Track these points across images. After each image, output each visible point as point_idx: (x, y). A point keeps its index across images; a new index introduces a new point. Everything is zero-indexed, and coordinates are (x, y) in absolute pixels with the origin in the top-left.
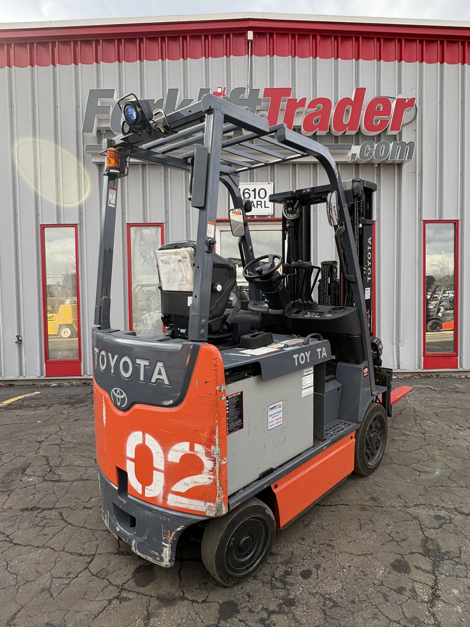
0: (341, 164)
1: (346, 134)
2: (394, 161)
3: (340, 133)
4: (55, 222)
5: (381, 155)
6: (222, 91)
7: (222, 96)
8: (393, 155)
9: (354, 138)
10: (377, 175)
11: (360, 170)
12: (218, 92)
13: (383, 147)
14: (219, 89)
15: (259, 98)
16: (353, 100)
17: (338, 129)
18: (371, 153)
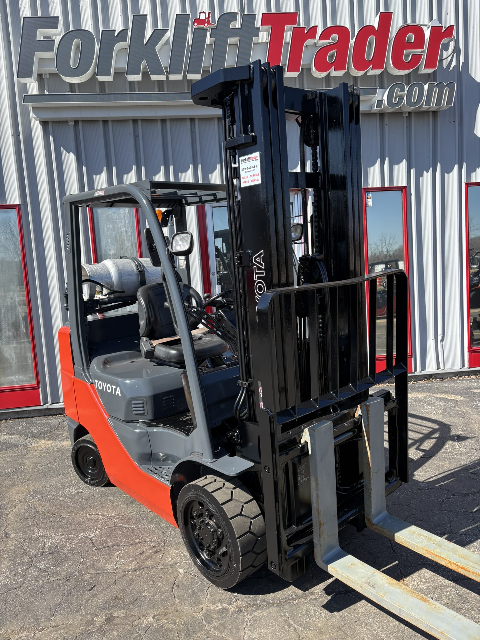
0: (362, 114)
1: (368, 74)
2: (430, 108)
3: (361, 73)
5: (414, 100)
6: (206, 18)
7: (206, 25)
8: (428, 102)
9: (377, 79)
10: (407, 127)
11: (386, 121)
12: (200, 18)
13: (416, 89)
14: (201, 14)
15: (255, 27)
16: (377, 29)
17: (358, 68)
18: (401, 99)
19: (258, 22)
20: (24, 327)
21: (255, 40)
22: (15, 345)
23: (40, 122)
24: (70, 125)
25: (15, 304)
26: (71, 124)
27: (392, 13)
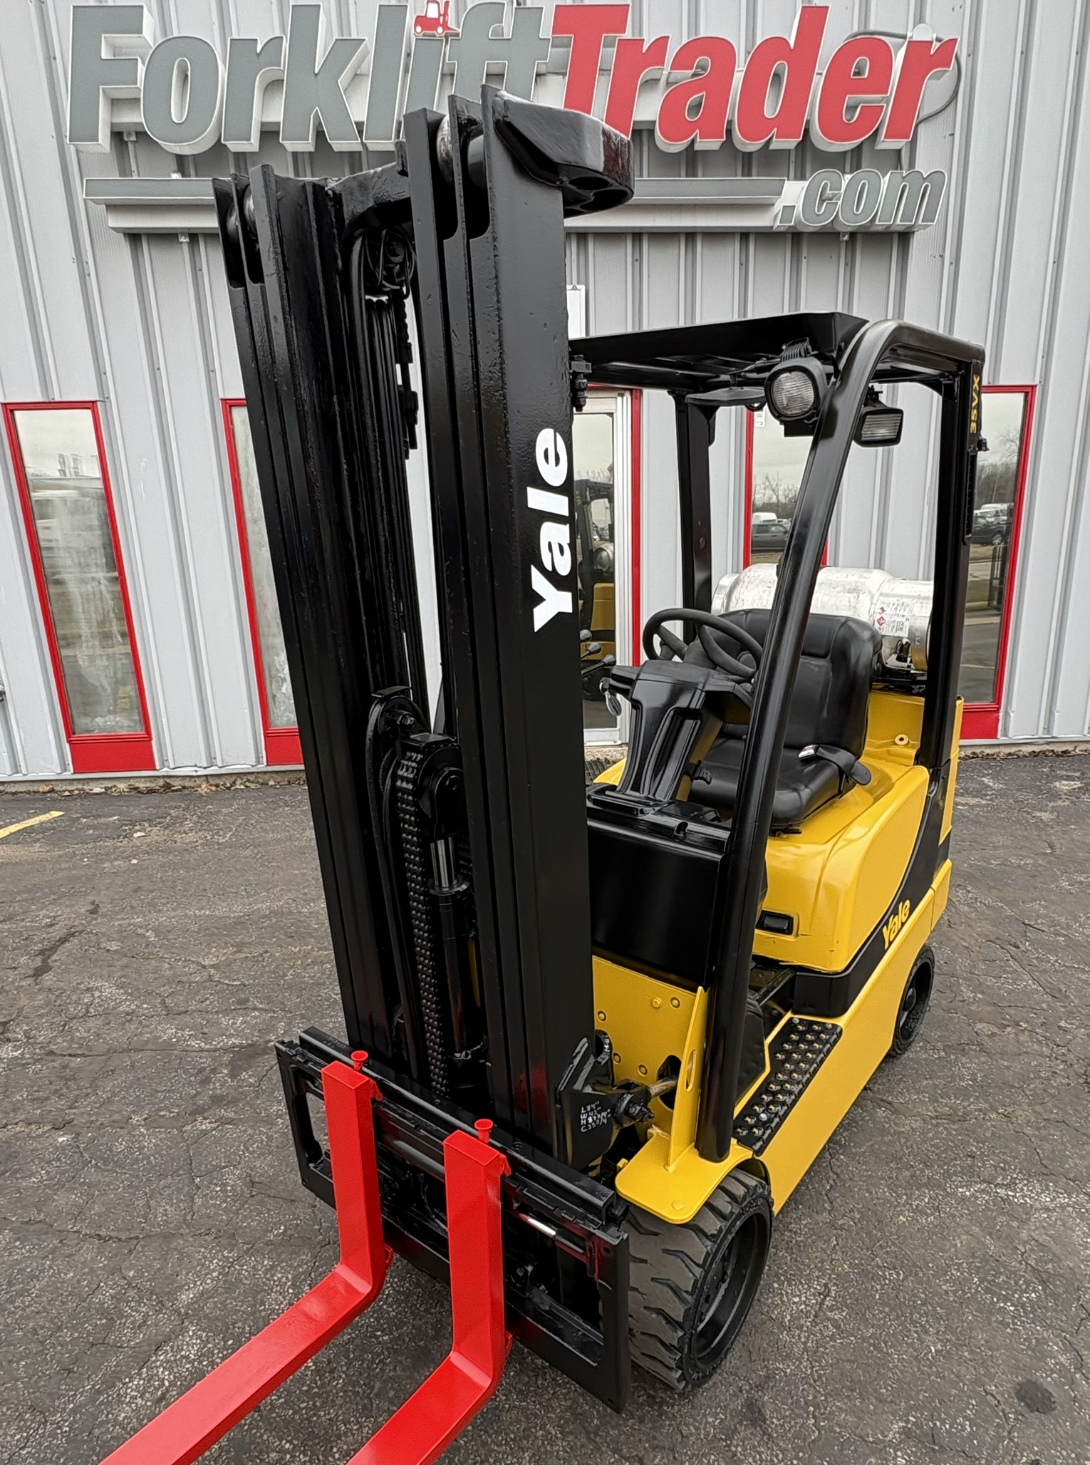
0: (757, 234)
1: (772, 147)
2: (891, 224)
3: (754, 146)
4: (39, 397)
5: (857, 209)
6: (440, 15)
7: (440, 30)
8: (887, 211)
9: (792, 159)
10: (846, 264)
11: (804, 250)
12: (429, 15)
13: (864, 185)
14: (430, 6)
15: (541, 35)
16: (792, 45)
21: (539, 66)
24: (181, 243)
26: (184, 241)
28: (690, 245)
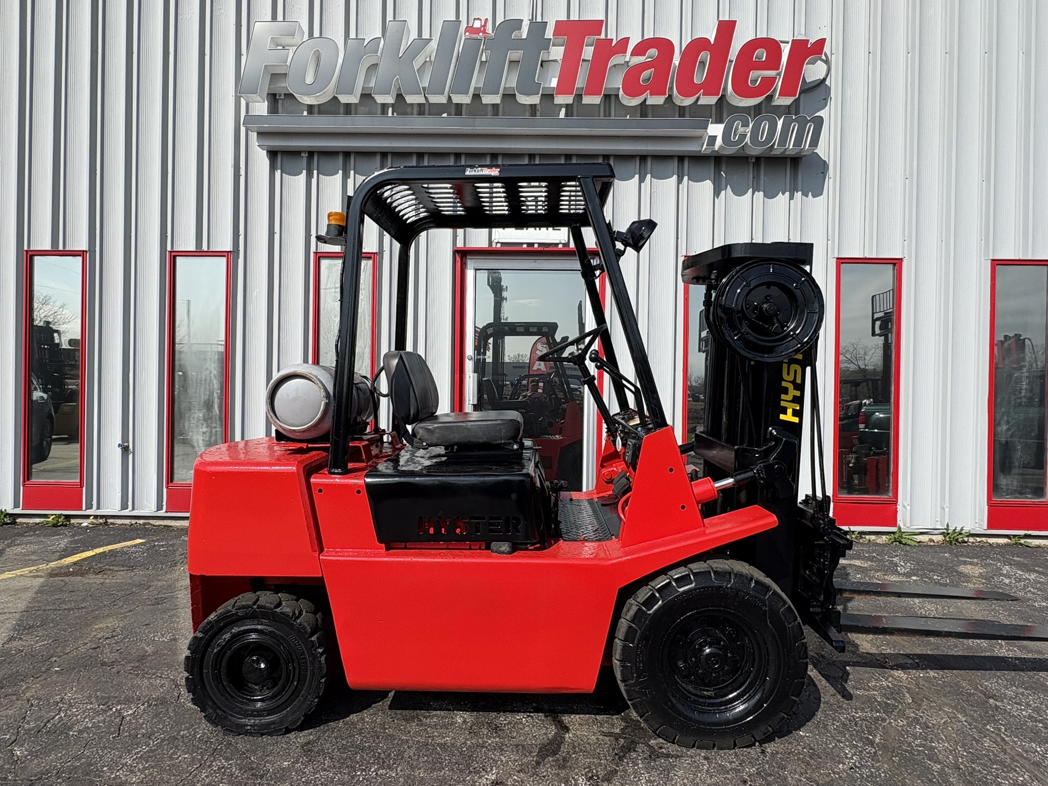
0: (689, 156)
1: (699, 103)
2: (785, 150)
3: (688, 102)
4: (192, 248)
5: (761, 138)
6: (482, 26)
7: (481, 34)
8: (783, 140)
9: (714, 112)
10: (754, 178)
11: (724, 168)
12: (474, 26)
13: (766, 125)
14: (476, 21)
15: (545, 37)
16: (712, 42)
17: (685, 93)
18: (743, 136)
19: (549, 33)
20: (218, 407)
21: (543, 56)
22: (205, 430)
23: (267, 152)
24: (303, 157)
25: (210, 377)
26: (305, 155)
27: (736, 21)
28: (643, 165)
